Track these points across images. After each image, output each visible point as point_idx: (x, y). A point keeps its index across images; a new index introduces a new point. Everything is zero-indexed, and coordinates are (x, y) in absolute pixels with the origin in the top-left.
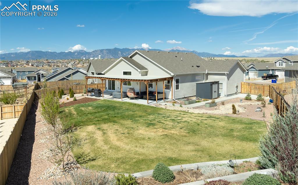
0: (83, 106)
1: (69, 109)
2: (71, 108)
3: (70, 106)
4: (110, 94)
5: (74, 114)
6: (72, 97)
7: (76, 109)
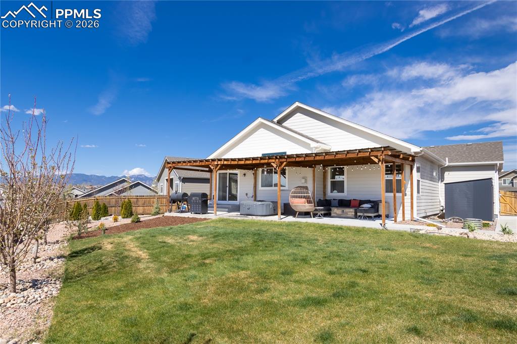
0: (166, 234)
1: (117, 240)
2: (125, 239)
3: (123, 234)
4: (227, 210)
5: (138, 260)
6: (127, 217)
7: (143, 243)
